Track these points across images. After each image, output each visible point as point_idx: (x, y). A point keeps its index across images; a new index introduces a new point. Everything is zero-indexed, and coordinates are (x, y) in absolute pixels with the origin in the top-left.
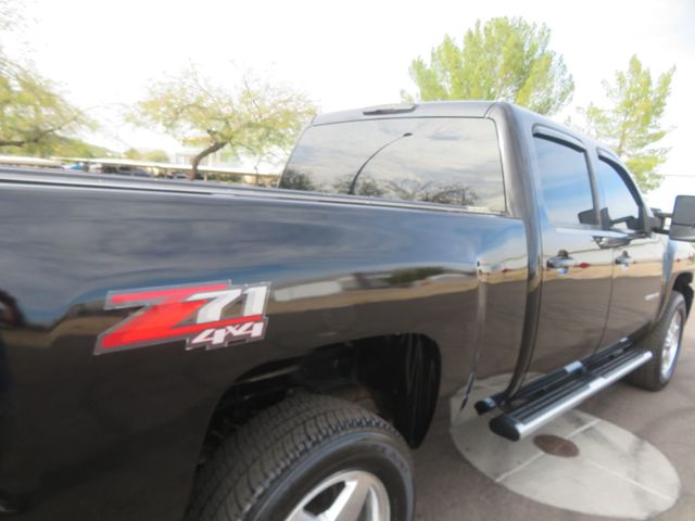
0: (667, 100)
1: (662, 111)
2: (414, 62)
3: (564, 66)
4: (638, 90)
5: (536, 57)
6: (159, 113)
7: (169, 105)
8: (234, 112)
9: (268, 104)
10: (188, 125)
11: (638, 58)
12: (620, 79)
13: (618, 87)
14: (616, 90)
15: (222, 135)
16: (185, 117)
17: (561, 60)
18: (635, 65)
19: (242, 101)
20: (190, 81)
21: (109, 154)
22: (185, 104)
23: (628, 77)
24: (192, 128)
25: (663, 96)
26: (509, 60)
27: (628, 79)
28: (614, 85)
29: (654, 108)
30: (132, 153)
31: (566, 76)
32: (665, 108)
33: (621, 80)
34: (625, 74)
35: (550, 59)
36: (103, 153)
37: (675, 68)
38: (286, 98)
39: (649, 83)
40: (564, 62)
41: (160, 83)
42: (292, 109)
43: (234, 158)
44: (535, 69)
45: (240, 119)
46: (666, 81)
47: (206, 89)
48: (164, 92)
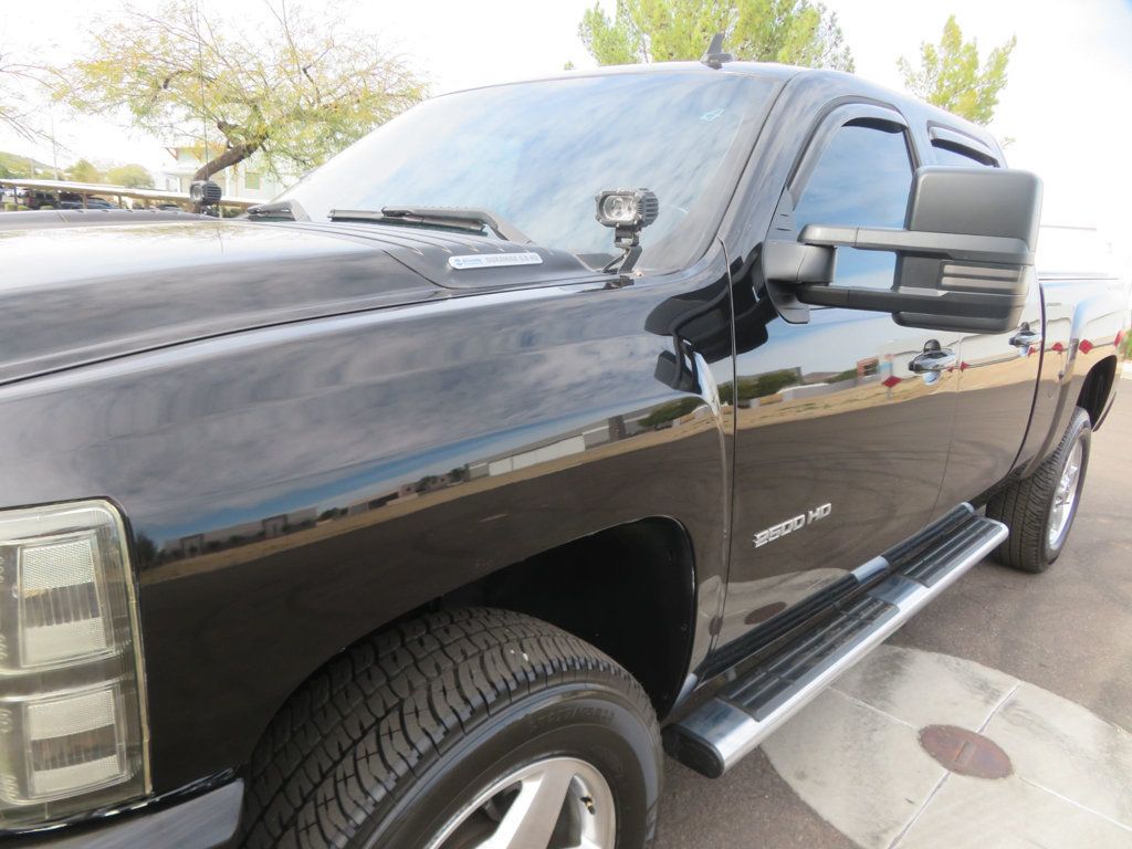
0: (999, 95)
1: (991, 113)
2: (588, 13)
3: (839, 32)
4: (955, 75)
5: (794, 11)
6: (121, 86)
7: (142, 72)
8: (268, 90)
9: (331, 76)
10: (182, 112)
11: (957, 22)
12: (927, 58)
13: (925, 69)
14: (920, 76)
15: (245, 133)
16: (174, 97)
17: (833, 21)
18: (952, 34)
19: (281, 69)
20: (180, 26)
21: (40, 171)
22: (172, 69)
23: (941, 54)
24: (188, 118)
25: (994, 89)
26: (751, 17)
27: (940, 56)
28: (917, 66)
29: (979, 107)
30: (83, 170)
31: (840, 50)
32: (994, 108)
33: (929, 58)
34: (935, 48)
35: (816, 17)
36: (30, 167)
37: (1014, 40)
38: (365, 66)
39: (974, 64)
40: (838, 24)
41: (119, 27)
42: (375, 88)
43: (272, 176)
44: (793, 33)
45: (279, 103)
46: (1000, 62)
47: (211, 43)
48: (129, 44)
